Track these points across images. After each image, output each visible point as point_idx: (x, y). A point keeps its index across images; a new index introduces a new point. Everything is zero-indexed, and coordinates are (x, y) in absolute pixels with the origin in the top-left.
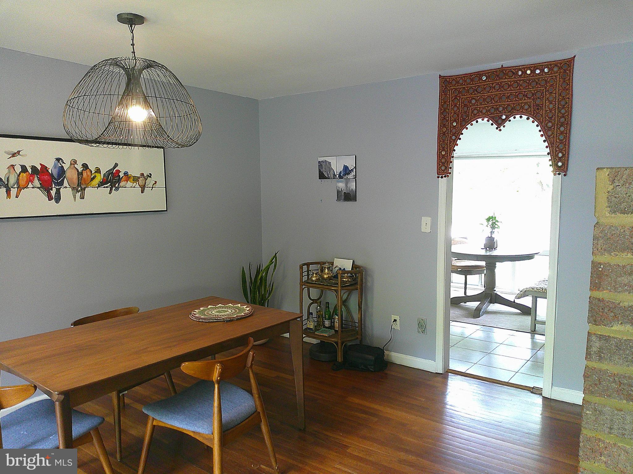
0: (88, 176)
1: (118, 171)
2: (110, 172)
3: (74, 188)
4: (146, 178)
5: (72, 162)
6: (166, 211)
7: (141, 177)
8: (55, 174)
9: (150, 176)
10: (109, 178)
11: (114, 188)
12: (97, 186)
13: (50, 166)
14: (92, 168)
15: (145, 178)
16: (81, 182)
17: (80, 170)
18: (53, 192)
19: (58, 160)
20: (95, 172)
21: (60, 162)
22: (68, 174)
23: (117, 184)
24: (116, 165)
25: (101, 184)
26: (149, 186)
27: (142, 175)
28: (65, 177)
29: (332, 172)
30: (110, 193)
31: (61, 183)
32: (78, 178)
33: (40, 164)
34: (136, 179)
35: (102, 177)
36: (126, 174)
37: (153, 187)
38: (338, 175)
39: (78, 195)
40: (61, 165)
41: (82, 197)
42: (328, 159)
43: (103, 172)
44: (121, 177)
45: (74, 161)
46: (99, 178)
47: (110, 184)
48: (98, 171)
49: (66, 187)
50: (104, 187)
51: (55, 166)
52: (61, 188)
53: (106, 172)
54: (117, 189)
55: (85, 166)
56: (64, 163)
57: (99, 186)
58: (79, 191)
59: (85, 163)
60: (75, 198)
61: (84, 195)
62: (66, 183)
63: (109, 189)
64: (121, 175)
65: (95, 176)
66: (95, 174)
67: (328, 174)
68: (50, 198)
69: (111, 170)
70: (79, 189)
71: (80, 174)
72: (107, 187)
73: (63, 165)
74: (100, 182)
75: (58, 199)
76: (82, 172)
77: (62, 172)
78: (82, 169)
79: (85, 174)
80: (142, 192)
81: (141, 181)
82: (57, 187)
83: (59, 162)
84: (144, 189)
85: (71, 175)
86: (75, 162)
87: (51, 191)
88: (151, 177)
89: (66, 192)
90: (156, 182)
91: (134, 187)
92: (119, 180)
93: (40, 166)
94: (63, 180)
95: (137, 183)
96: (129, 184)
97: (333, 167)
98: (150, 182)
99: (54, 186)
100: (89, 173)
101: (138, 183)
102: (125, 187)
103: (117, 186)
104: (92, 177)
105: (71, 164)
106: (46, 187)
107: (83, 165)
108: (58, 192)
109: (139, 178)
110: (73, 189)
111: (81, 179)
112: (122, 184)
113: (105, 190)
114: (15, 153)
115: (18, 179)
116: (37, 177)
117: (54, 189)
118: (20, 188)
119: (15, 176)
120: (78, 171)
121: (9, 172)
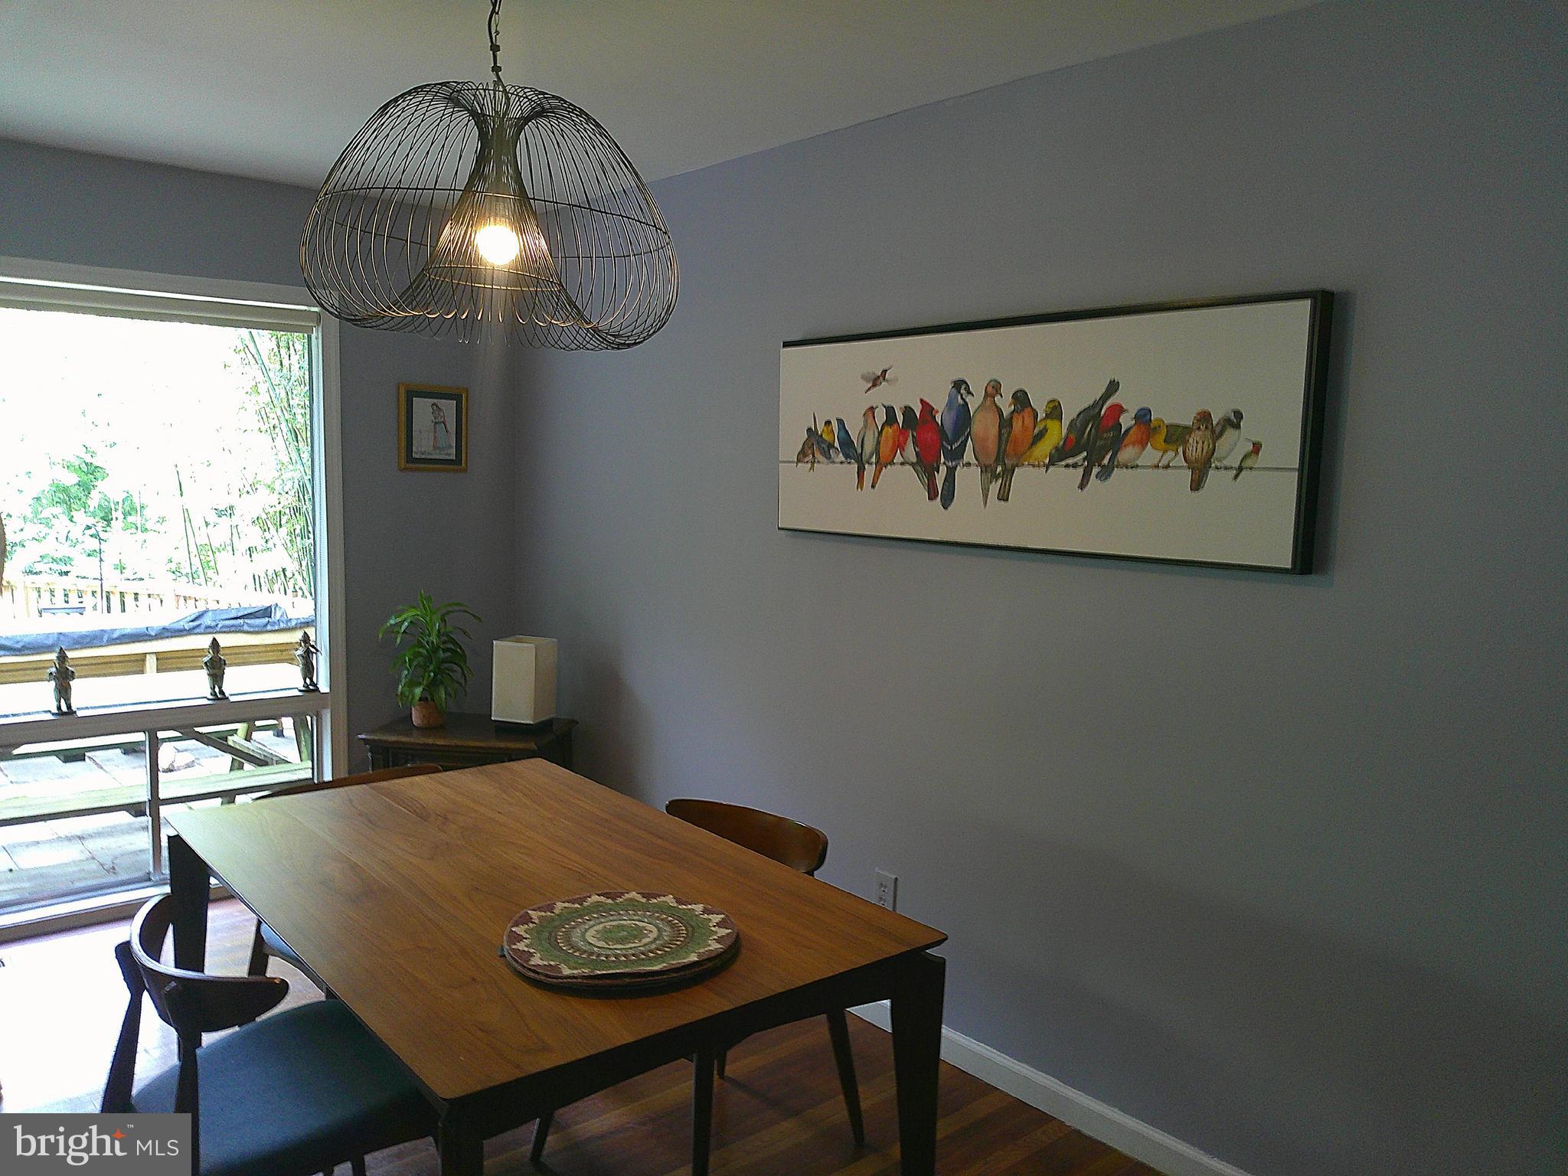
0: (1024, 428)
1: (1118, 410)
2: (1090, 415)
3: (986, 467)
4: (1218, 430)
5: (990, 389)
7: (1199, 428)
8: (948, 427)
9: (1234, 421)
10: (1085, 437)
11: (1095, 470)
12: (1047, 461)
14: (1039, 405)
15: (1213, 431)
16: (1005, 451)
17: (1006, 411)
19: (959, 385)
20: (1048, 416)
21: (962, 391)
22: (977, 427)
23: (1108, 457)
24: (1113, 387)
25: (1058, 456)
26: (1226, 463)
27: (1205, 417)
28: (969, 434)
30: (1082, 486)
31: (959, 453)
32: (1000, 434)
33: (922, 401)
34: (1176, 436)
35: (1064, 431)
36: (1143, 416)
37: (1240, 469)
39: (995, 487)
40: (964, 399)
41: (1004, 496)
43: (1069, 414)
44: (1124, 430)
45: (994, 387)
46: (1056, 434)
47: (1085, 454)
48: (1055, 411)
49: (969, 464)
50: (1067, 466)
51: (950, 405)
52: (958, 466)
53: (1078, 415)
54: (1106, 473)
55: (1021, 399)
56: (969, 393)
57: (1052, 463)
58: (996, 477)
59: (1022, 390)
60: (986, 496)
61: (1009, 490)
62: (969, 455)
63: (1081, 471)
64: (1126, 421)
65: (1045, 430)
66: (1043, 424)
68: (932, 495)
69: (1095, 404)
70: (999, 469)
71: (1005, 424)
72: (1075, 466)
73: (968, 399)
74: (1057, 449)
75: (948, 499)
76: (1011, 418)
77: (963, 418)
78: (1013, 407)
79: (1017, 425)
80: (1196, 485)
81: (1196, 444)
82: (950, 464)
83: (959, 391)
84: (1206, 474)
85: (984, 426)
86: (997, 388)
87: (936, 474)
88: (1237, 426)
89: (968, 478)
90: (1257, 448)
91: (1167, 467)
92: (1118, 441)
93: (921, 407)
94: (965, 443)
95: (1180, 450)
96: (1150, 455)
98: (1232, 447)
100: (1029, 421)
101: (1184, 453)
103: (1106, 461)
104: (1036, 431)
105: (987, 395)
106: (926, 466)
107: (1014, 396)
108: (951, 476)
109: (1187, 430)
110: (985, 469)
111: (1007, 441)
112: (1126, 454)
113: (1067, 476)
114: (879, 377)
115: (878, 443)
116: (913, 435)
117: (943, 469)
118: (881, 465)
119: (874, 434)
120: (1001, 414)
121: (865, 426)
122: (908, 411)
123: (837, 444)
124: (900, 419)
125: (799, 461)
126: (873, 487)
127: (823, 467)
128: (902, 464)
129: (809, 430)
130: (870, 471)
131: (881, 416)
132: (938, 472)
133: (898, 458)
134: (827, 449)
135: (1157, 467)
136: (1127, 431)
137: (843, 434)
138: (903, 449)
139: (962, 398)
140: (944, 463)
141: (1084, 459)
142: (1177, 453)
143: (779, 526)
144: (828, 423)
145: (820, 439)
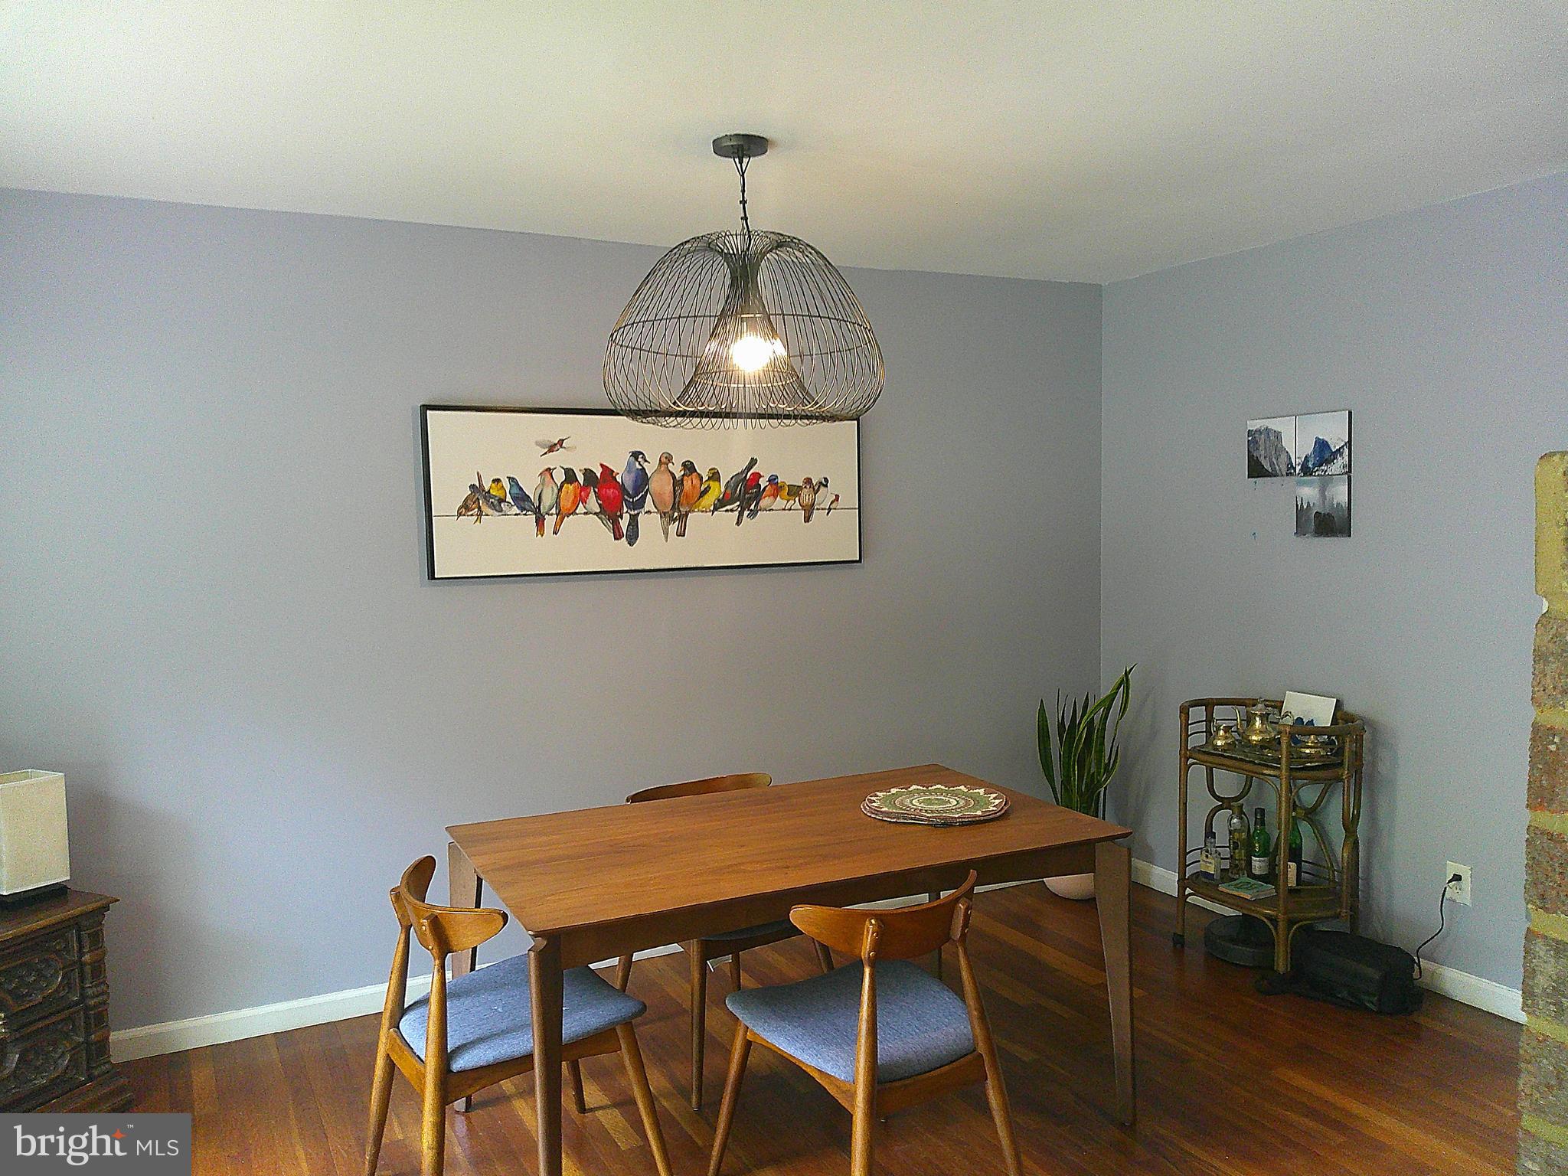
0: (693, 487)
1: (757, 476)
2: (740, 478)
3: (665, 513)
4: (816, 488)
5: (664, 460)
6: (860, 561)
7: (805, 487)
8: (629, 485)
9: (824, 483)
10: (738, 492)
11: (746, 513)
12: (712, 508)
13: (620, 468)
14: (703, 471)
15: (814, 489)
16: (679, 501)
17: (678, 475)
18: (624, 523)
19: (636, 455)
20: (709, 479)
21: (639, 460)
22: (653, 485)
23: (754, 504)
24: (753, 462)
25: (720, 504)
26: (822, 506)
27: (808, 481)
28: (648, 490)
29: (1283, 458)
30: (738, 523)
31: (641, 503)
32: (675, 491)
33: (602, 465)
34: (794, 491)
35: (723, 489)
36: (773, 480)
37: (830, 509)
38: (1300, 467)
39: (673, 527)
40: (641, 465)
41: (681, 533)
42: (1274, 425)
44: (762, 488)
45: (666, 458)
46: (717, 491)
47: (738, 503)
48: (715, 476)
49: (649, 512)
50: (727, 511)
51: (629, 469)
52: (638, 514)
53: (732, 478)
54: (753, 514)
55: (689, 467)
56: (646, 461)
57: (716, 509)
58: (674, 520)
59: (689, 461)
60: (666, 534)
61: (685, 529)
62: (649, 504)
63: (737, 513)
64: (763, 482)
65: (709, 487)
66: (708, 483)
67: (1272, 464)
68: (618, 536)
69: (742, 472)
70: (676, 514)
71: (678, 483)
72: (732, 510)
73: (645, 465)
74: (719, 500)
75: (633, 537)
76: (682, 480)
77: (642, 480)
78: (683, 472)
79: (687, 484)
80: (807, 519)
81: (806, 495)
82: (632, 513)
83: (637, 459)
84: (812, 512)
85: (661, 486)
86: (669, 458)
87: (620, 519)
88: (826, 486)
89: (650, 522)
90: (837, 497)
91: (790, 509)
92: (758, 495)
93: (601, 470)
94: (644, 498)
95: (797, 499)
96: (780, 502)
97: (1288, 444)
98: (824, 497)
99: (625, 509)
100: (696, 481)
101: (799, 501)
102: (770, 510)
103: (752, 507)
104: (702, 489)
105: (661, 463)
106: (610, 512)
107: (684, 465)
108: (634, 521)
109: (801, 488)
110: (663, 515)
111: (680, 494)
112: (765, 502)
113: (727, 517)
114: (556, 444)
115: (558, 497)
116: (594, 491)
117: (626, 517)
118: (561, 516)
119: (553, 491)
120: (674, 477)
121: (543, 483)
122: (588, 473)
123: (509, 499)
124: (581, 479)
125: (460, 515)
126: (555, 533)
127: (492, 519)
128: (585, 514)
129: (472, 487)
130: (550, 521)
131: (560, 476)
132: (622, 519)
133: (581, 509)
134: (498, 504)
135: (784, 509)
136: (765, 488)
137: (515, 490)
138: (584, 502)
139: (639, 464)
140: (627, 512)
141: (739, 506)
142: (795, 502)
143: (436, 576)
144: (497, 481)
145: (487, 495)
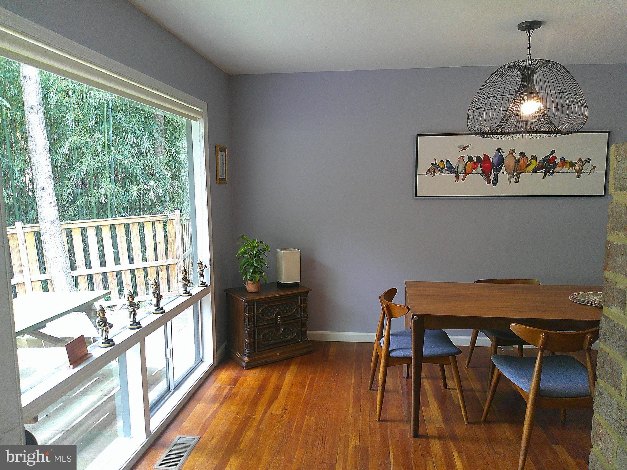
0: (524, 163)
1: (555, 158)
2: (546, 159)
5: (511, 151)
6: (604, 196)
7: (578, 163)
8: (495, 162)
10: (545, 165)
11: (548, 173)
12: (532, 171)
15: (583, 163)
16: (517, 169)
18: (492, 177)
19: (499, 150)
20: (532, 159)
21: (500, 152)
22: (506, 162)
23: (552, 170)
24: (553, 152)
25: (536, 170)
26: (586, 171)
27: (580, 160)
30: (544, 178)
32: (515, 164)
33: (484, 154)
34: (572, 165)
35: (537, 163)
36: (562, 160)
37: (590, 172)
39: (514, 179)
40: (501, 154)
41: (517, 181)
44: (556, 163)
45: (512, 151)
46: (535, 164)
47: (545, 169)
48: (534, 158)
49: (503, 173)
50: (539, 173)
51: (495, 156)
52: (498, 173)
53: (542, 159)
54: (551, 174)
55: (523, 155)
56: (503, 152)
57: (533, 172)
59: (523, 152)
60: (510, 181)
61: (519, 180)
63: (543, 174)
64: (557, 161)
65: (531, 163)
66: (530, 161)
68: (489, 182)
69: (547, 156)
70: (515, 174)
71: (517, 161)
72: (541, 172)
73: (503, 154)
74: (535, 168)
75: (495, 182)
76: (519, 160)
77: (501, 160)
78: (520, 157)
79: (521, 162)
80: (578, 177)
81: (578, 167)
82: (496, 173)
83: (499, 152)
84: (581, 174)
85: (509, 162)
86: (514, 151)
87: (490, 176)
88: (589, 162)
89: (503, 177)
90: (595, 167)
91: (569, 172)
92: (555, 166)
93: (483, 156)
94: (501, 167)
95: (574, 168)
96: (565, 169)
98: (588, 167)
99: (493, 172)
100: (525, 161)
101: (575, 169)
102: (559, 172)
103: (551, 171)
104: (528, 163)
105: (510, 153)
107: (520, 154)
108: (496, 177)
109: (576, 163)
110: (509, 174)
111: (518, 166)
112: (557, 169)
113: (539, 175)
114: (466, 147)
115: (465, 167)
116: (480, 165)
117: (493, 175)
118: (466, 174)
119: (463, 164)
120: (515, 159)
121: (459, 162)
122: (478, 158)
123: (446, 168)
124: (475, 160)
126: (463, 181)
127: (439, 175)
128: (476, 173)
129: (432, 164)
130: (461, 176)
131: (466, 159)
132: (491, 175)
133: (474, 171)
134: (441, 170)
135: (567, 172)
136: (558, 163)
137: (448, 165)
138: (475, 169)
139: (500, 154)
140: (493, 173)
141: (544, 170)
142: (573, 169)
143: (417, 196)
144: (442, 161)
145: (437, 167)
